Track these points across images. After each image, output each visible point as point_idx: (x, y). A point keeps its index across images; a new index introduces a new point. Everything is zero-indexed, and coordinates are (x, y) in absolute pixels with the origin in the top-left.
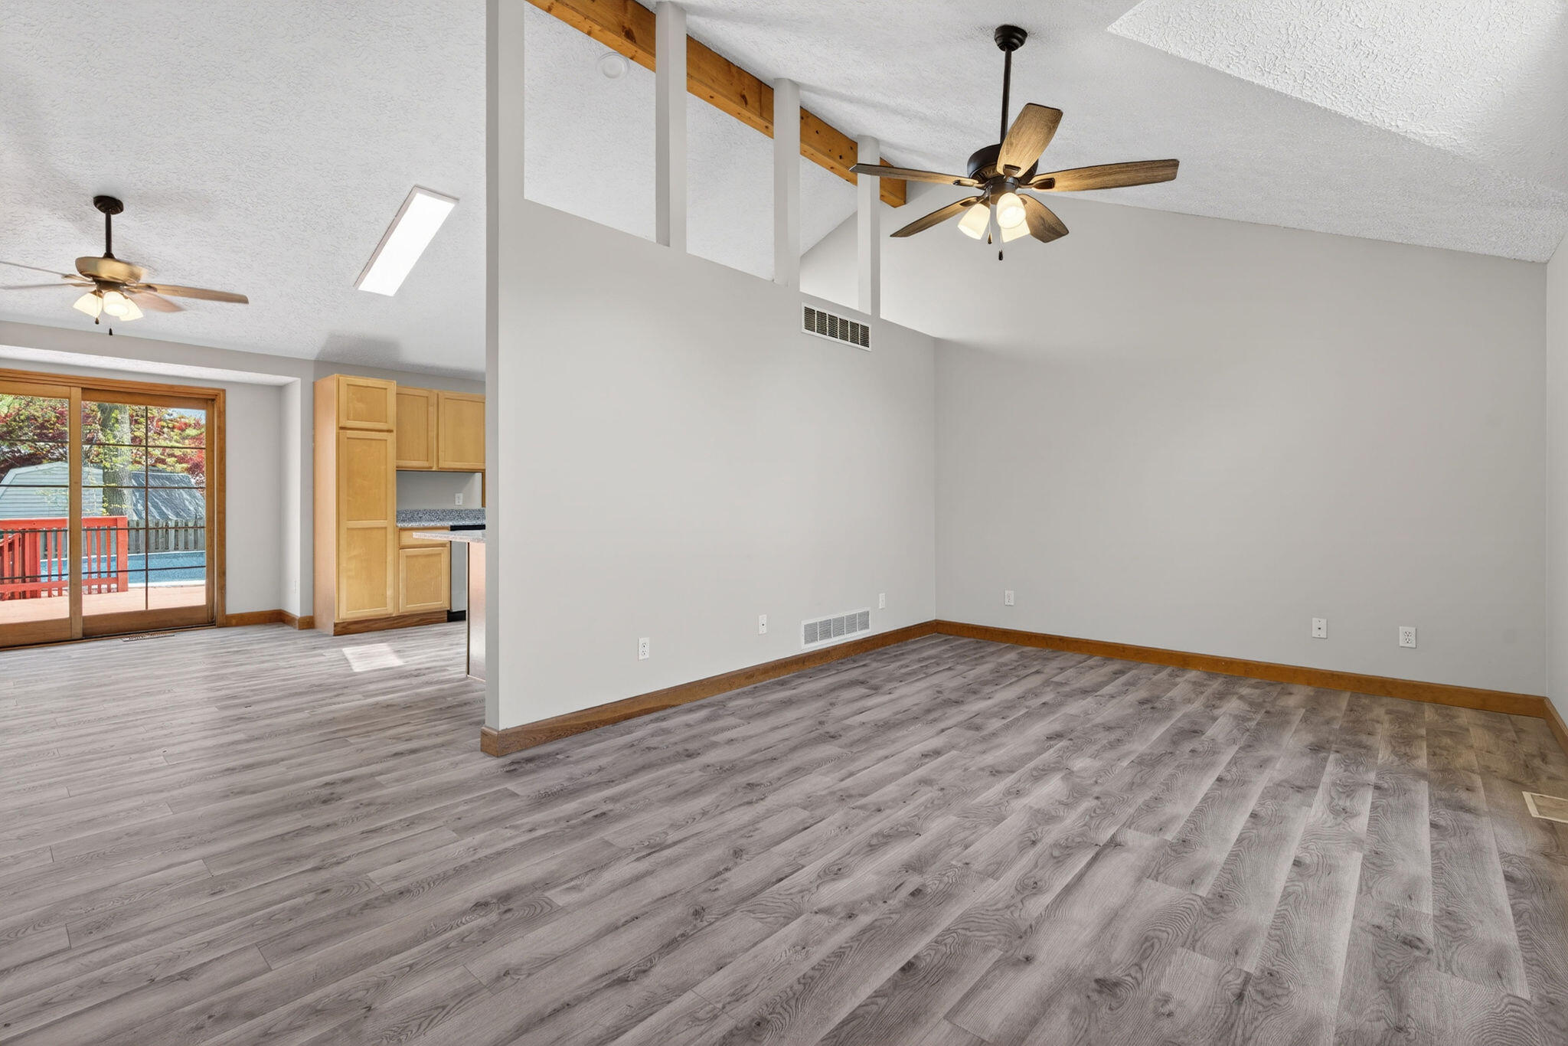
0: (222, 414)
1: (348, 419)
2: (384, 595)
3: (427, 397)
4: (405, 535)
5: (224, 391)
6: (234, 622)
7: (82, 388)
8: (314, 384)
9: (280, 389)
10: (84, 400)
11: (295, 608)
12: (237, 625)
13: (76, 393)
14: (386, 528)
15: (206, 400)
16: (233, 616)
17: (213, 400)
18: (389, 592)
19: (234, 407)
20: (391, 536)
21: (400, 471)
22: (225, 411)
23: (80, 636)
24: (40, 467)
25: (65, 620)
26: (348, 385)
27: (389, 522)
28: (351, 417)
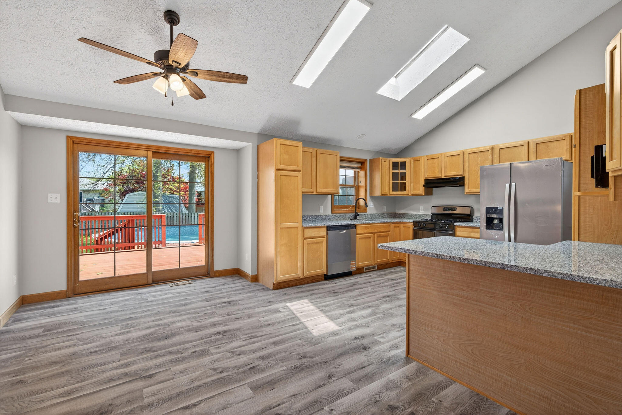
0: (213, 164)
1: (280, 165)
2: (297, 266)
3: (312, 152)
4: (307, 231)
5: (213, 152)
6: (217, 274)
7: (153, 152)
8: (258, 147)
9: (238, 151)
10: (153, 158)
11: (248, 269)
12: (219, 276)
13: (150, 154)
14: (297, 227)
15: (206, 157)
16: (217, 272)
17: (208, 157)
18: (300, 264)
19: (219, 160)
20: (300, 232)
21: (304, 194)
22: (214, 163)
23: (151, 282)
24: (135, 193)
25: (144, 274)
26: (281, 144)
27: (298, 224)
28: (282, 163)
